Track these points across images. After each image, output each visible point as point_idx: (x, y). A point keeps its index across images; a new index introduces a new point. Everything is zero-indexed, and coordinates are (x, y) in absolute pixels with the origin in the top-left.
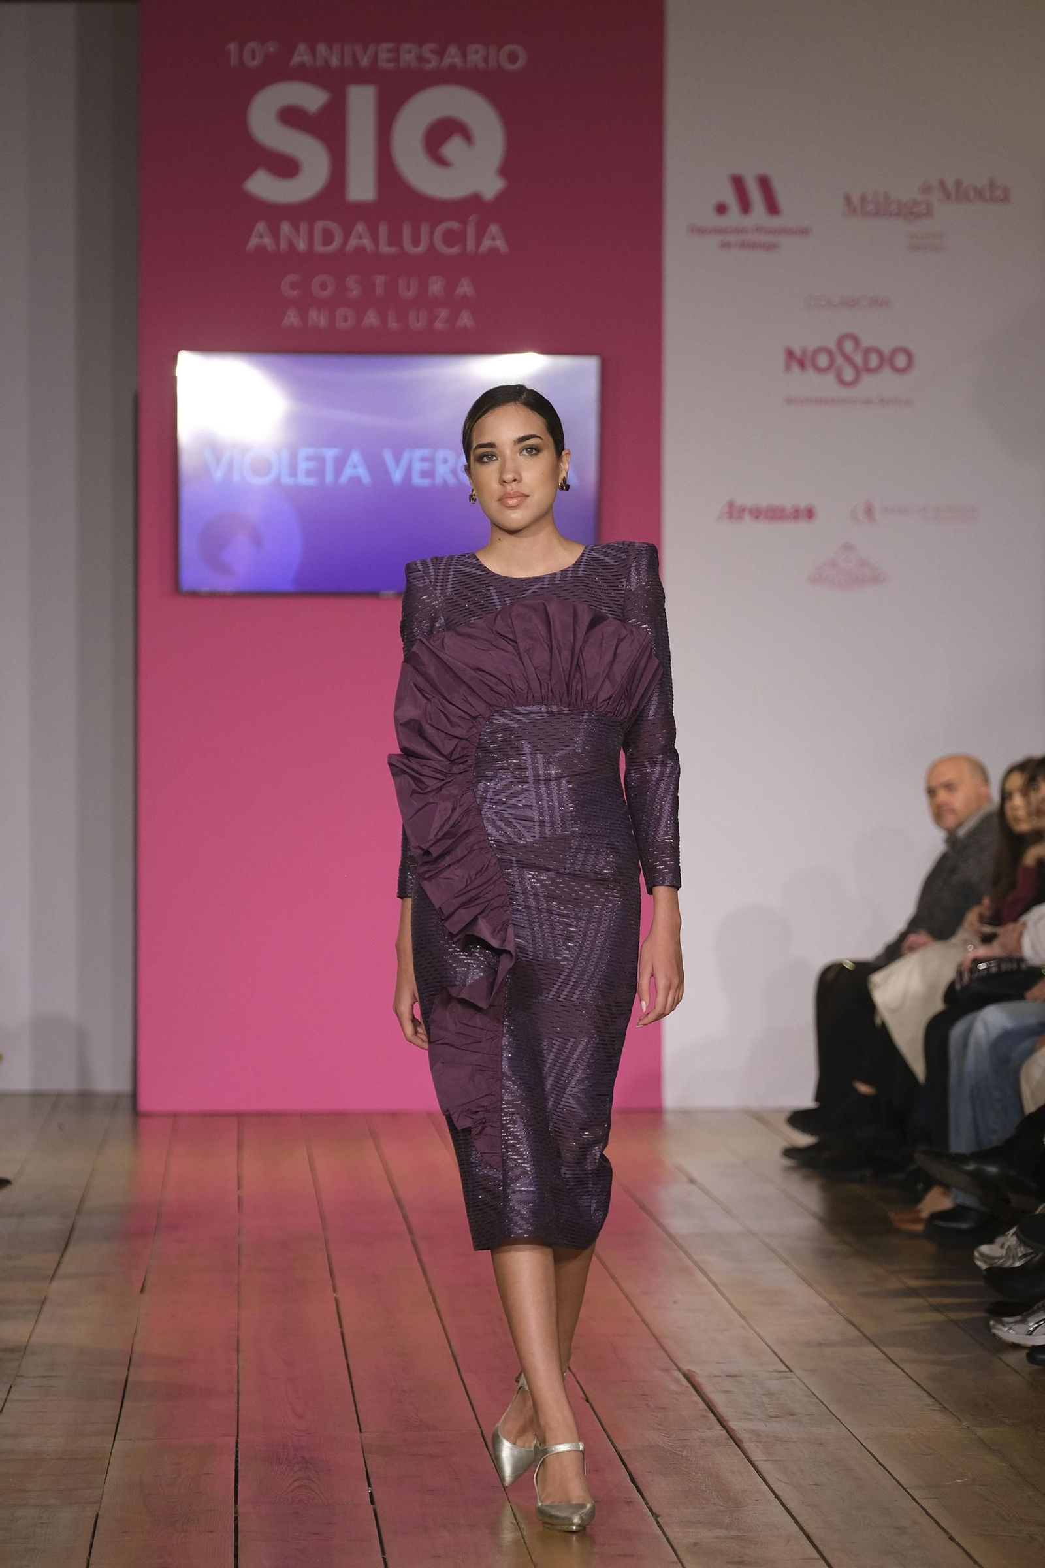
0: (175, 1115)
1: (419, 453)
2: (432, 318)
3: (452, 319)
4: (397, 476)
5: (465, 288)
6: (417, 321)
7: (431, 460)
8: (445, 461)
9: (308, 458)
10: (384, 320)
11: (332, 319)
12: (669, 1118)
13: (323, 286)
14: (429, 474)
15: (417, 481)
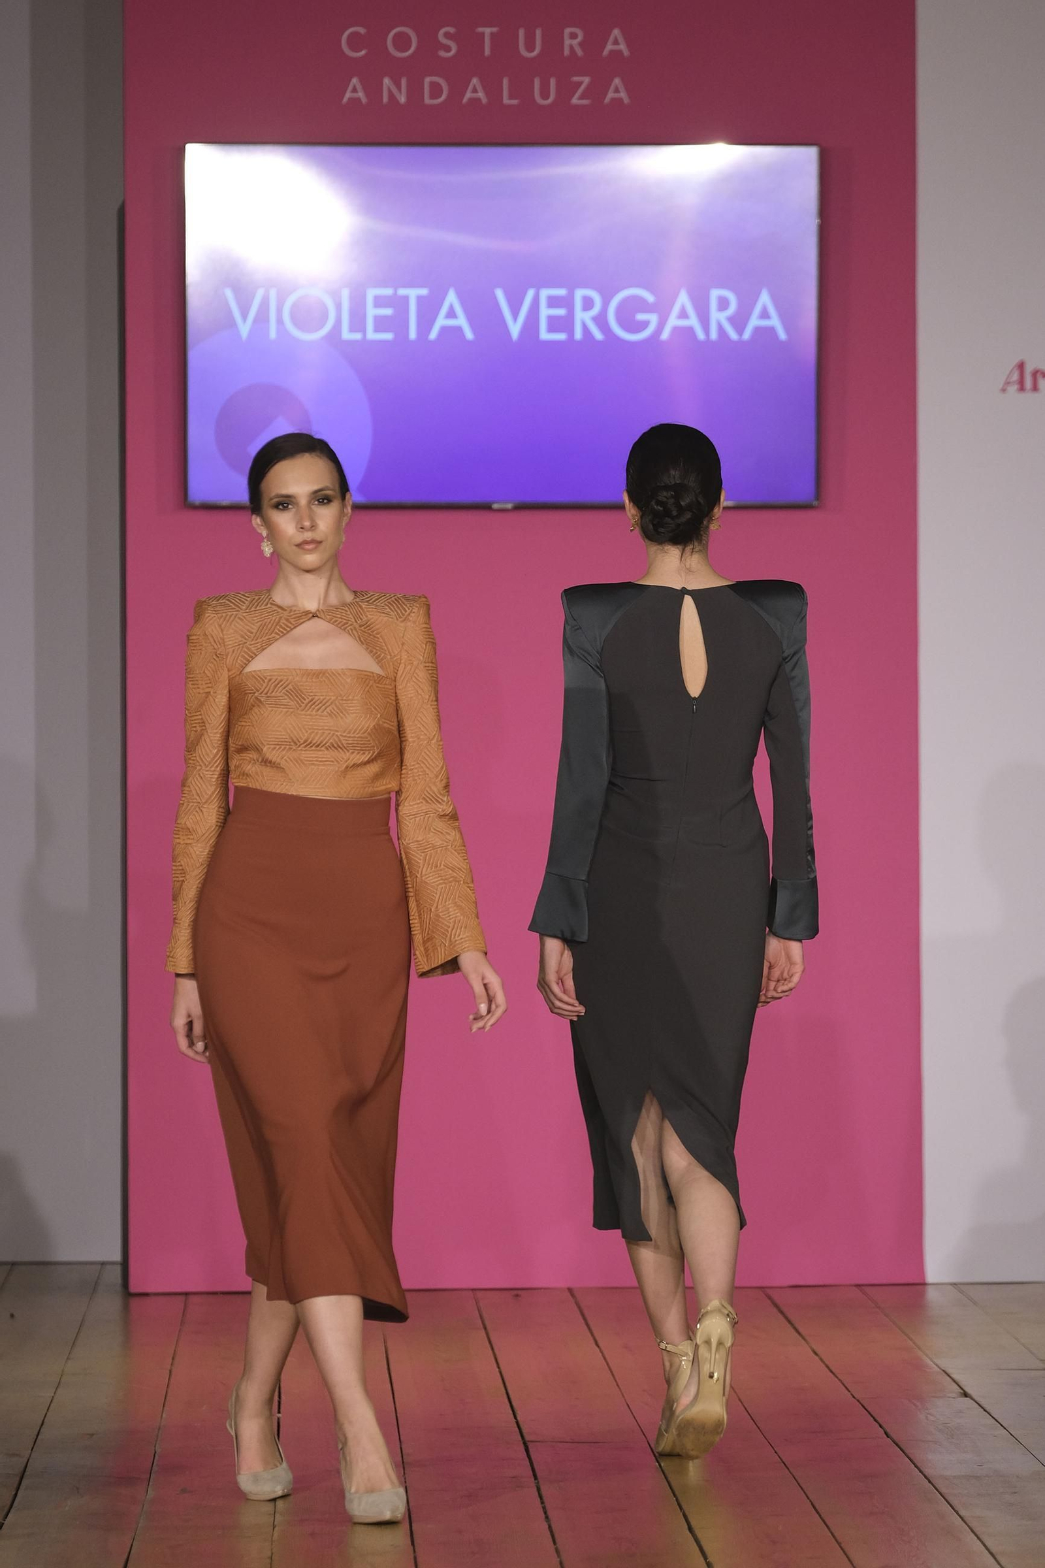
0: (187, 1294)
1: (545, 293)
2: (566, 90)
3: (597, 91)
4: (515, 329)
5: (616, 42)
6: (545, 95)
7: (567, 302)
8: (588, 304)
9: (379, 302)
10: (493, 91)
11: (415, 91)
12: (932, 1295)
13: (402, 42)
14: (561, 324)
15: (544, 335)
